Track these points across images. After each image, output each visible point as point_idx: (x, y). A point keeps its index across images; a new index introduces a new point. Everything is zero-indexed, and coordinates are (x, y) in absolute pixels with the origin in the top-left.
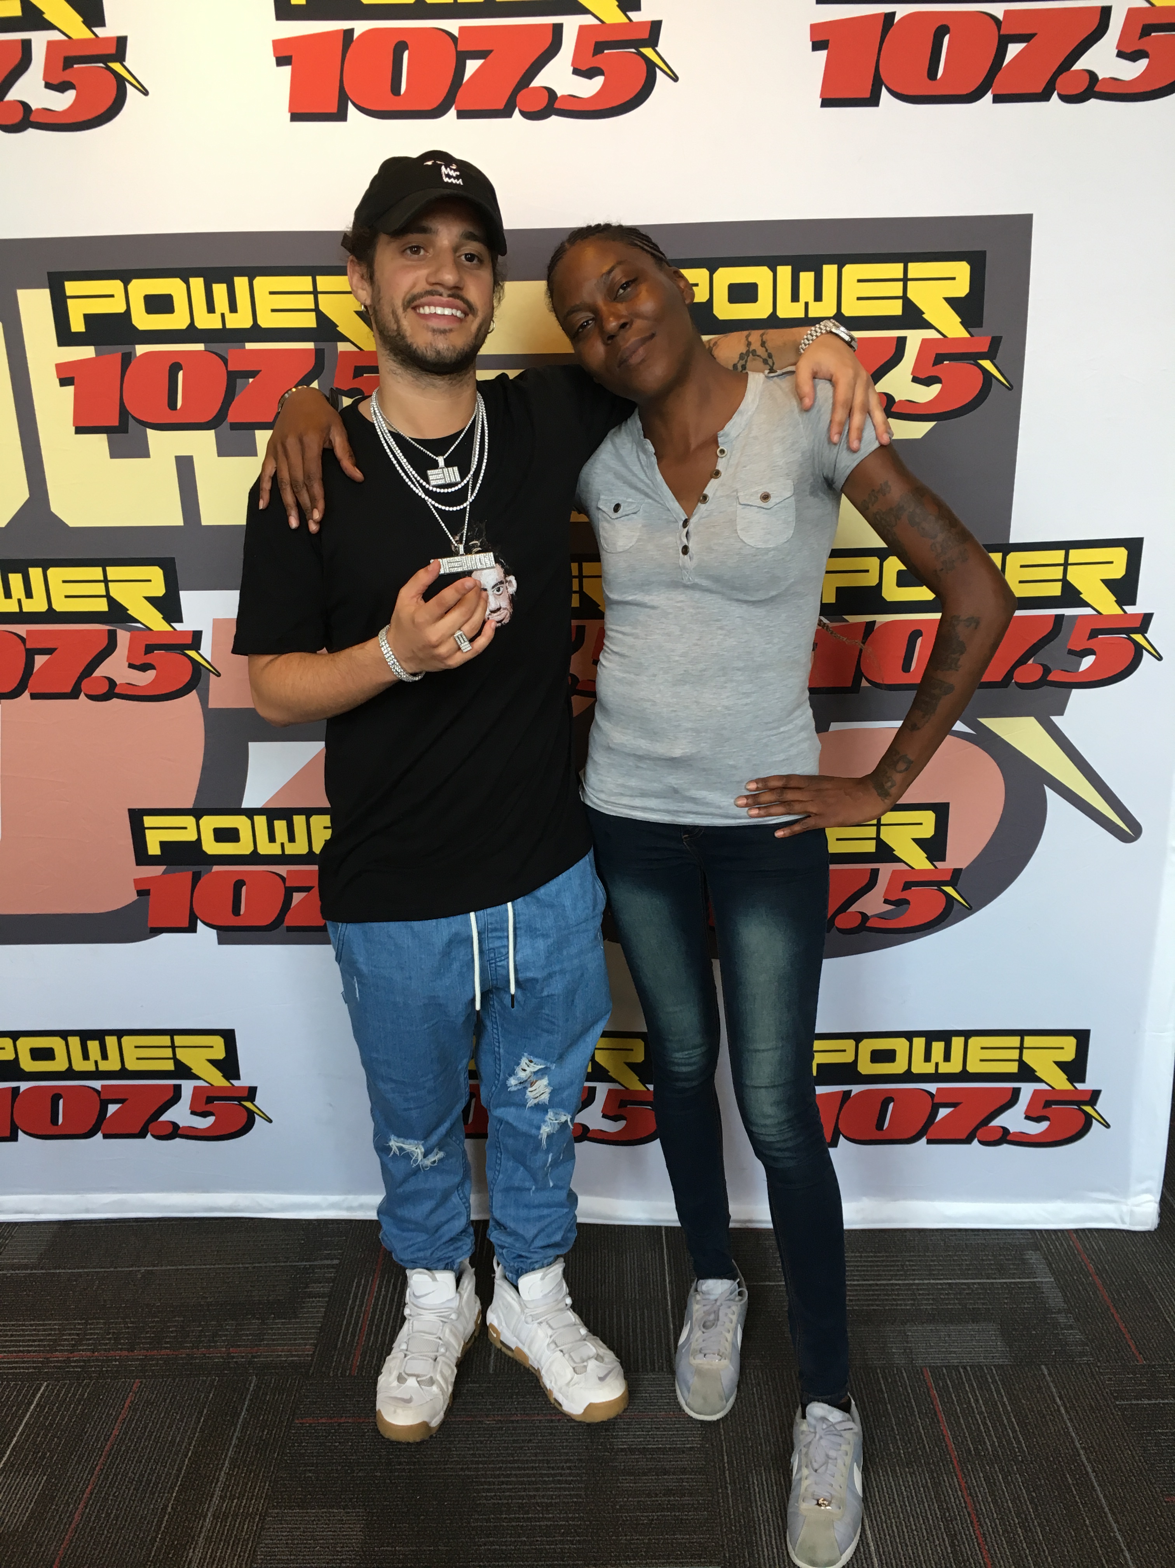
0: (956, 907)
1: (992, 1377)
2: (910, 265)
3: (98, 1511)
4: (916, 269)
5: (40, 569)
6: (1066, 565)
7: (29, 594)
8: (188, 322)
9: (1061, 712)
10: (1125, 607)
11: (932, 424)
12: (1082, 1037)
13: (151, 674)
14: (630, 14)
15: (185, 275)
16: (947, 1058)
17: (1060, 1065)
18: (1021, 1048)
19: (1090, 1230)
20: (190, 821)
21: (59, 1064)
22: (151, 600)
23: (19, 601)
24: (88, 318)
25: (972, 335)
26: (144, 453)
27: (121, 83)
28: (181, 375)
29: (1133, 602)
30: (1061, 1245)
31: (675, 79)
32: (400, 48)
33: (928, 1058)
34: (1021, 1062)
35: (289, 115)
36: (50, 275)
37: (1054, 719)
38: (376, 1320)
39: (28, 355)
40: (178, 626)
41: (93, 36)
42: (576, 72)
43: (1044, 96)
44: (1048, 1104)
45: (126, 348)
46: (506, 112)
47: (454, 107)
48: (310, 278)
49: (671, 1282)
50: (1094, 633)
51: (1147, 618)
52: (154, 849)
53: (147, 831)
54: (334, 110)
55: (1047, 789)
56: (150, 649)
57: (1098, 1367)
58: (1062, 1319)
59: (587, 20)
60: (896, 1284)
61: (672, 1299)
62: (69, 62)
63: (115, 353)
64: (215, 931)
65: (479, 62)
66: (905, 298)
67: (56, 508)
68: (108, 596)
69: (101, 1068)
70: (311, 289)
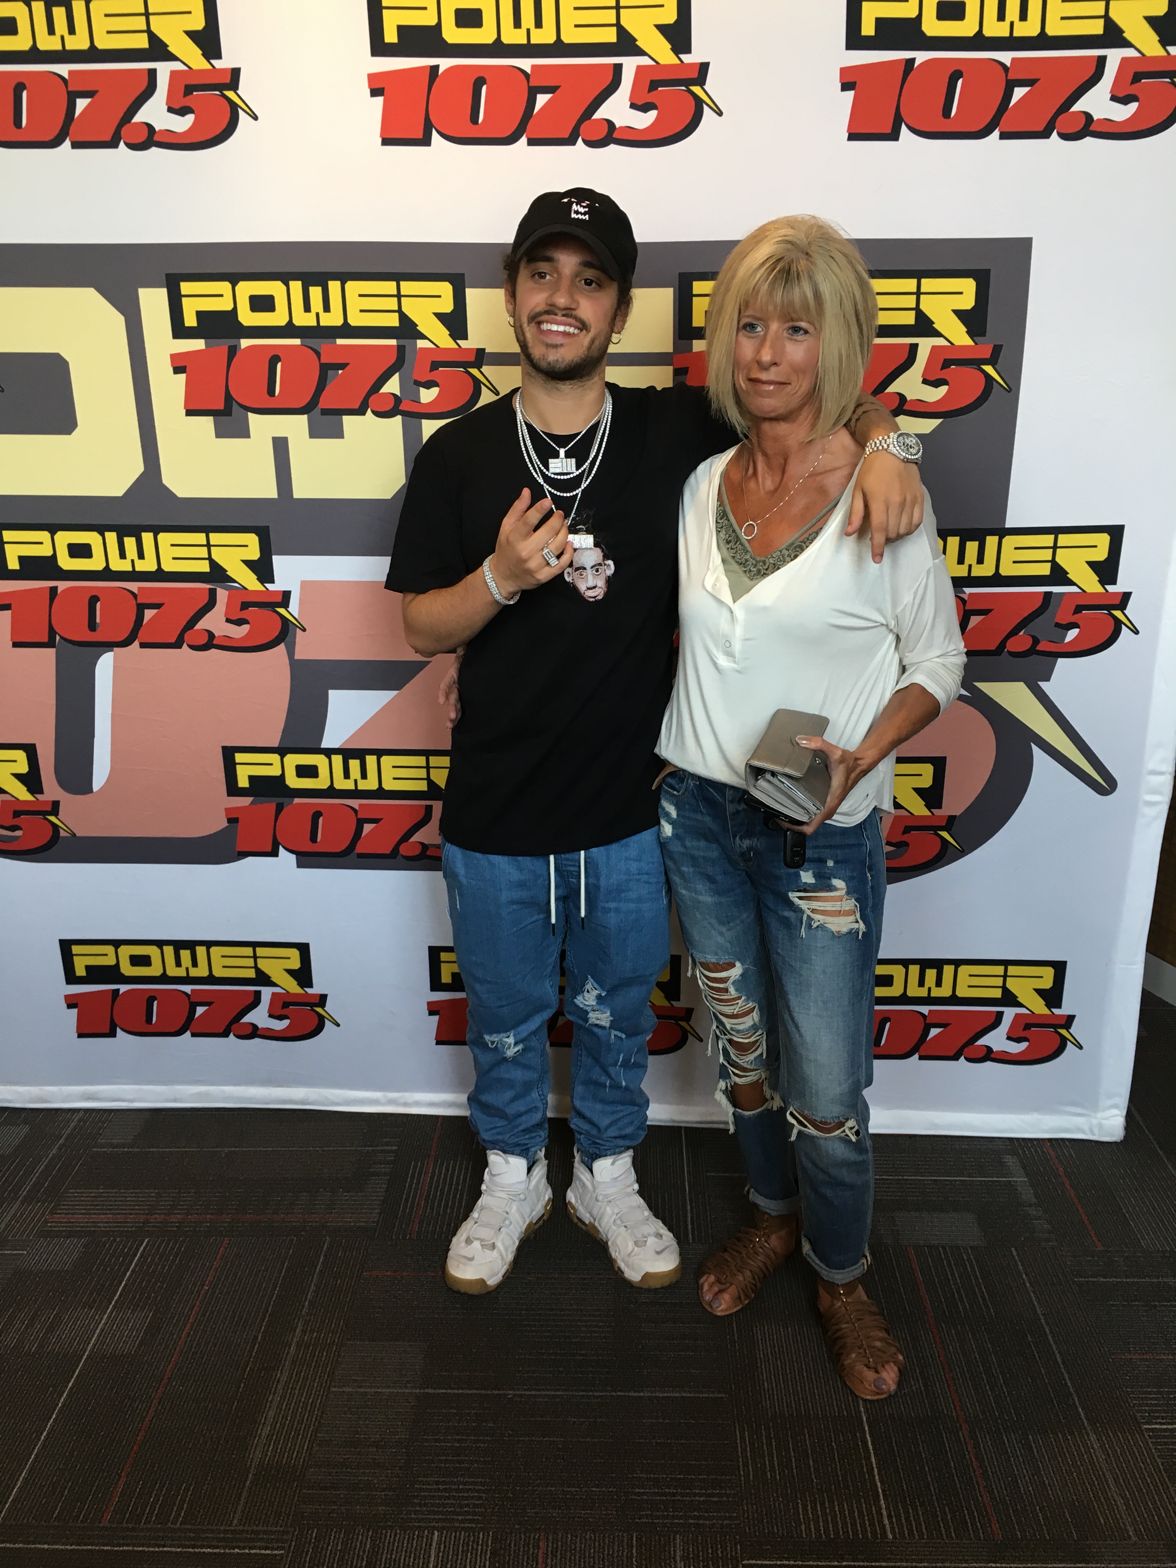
0: (950, 850)
1: (968, 1255)
2: (923, 281)
3: (198, 1340)
4: (928, 284)
5: (152, 534)
6: (1055, 547)
7: (141, 556)
8: (287, 319)
9: (1048, 679)
10: (1106, 586)
11: (939, 421)
12: (1059, 968)
13: (246, 628)
14: (681, 56)
15: (285, 278)
16: (939, 983)
17: (1040, 992)
18: (1005, 976)
19: (1063, 1140)
20: (275, 758)
21: (155, 970)
22: (248, 563)
23: (133, 561)
24: (200, 314)
25: (976, 344)
26: (245, 433)
27: (234, 108)
28: (279, 366)
29: (1114, 582)
30: (1036, 1151)
31: (720, 113)
32: (479, 82)
33: (921, 983)
34: (1004, 988)
35: (380, 140)
36: (168, 276)
37: (1043, 685)
38: (431, 1196)
39: (146, 346)
40: (270, 586)
41: (210, 67)
42: (633, 106)
43: (1045, 134)
44: (1027, 1027)
45: (232, 342)
46: (570, 141)
47: (524, 136)
48: (394, 283)
49: (688, 1172)
50: (1079, 609)
51: (1126, 596)
52: (243, 782)
53: (238, 766)
54: (420, 135)
55: (1034, 746)
56: (245, 606)
57: (1061, 1251)
58: (1032, 1212)
59: (644, 61)
60: (887, 1179)
61: (689, 1186)
62: (189, 90)
63: (223, 345)
64: (294, 856)
65: (548, 97)
66: (918, 310)
67: (167, 480)
68: (210, 558)
69: (191, 975)
70: (395, 293)
